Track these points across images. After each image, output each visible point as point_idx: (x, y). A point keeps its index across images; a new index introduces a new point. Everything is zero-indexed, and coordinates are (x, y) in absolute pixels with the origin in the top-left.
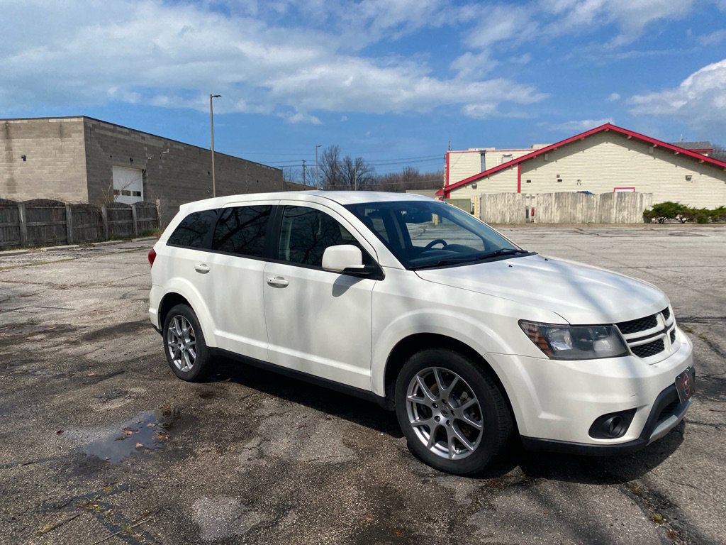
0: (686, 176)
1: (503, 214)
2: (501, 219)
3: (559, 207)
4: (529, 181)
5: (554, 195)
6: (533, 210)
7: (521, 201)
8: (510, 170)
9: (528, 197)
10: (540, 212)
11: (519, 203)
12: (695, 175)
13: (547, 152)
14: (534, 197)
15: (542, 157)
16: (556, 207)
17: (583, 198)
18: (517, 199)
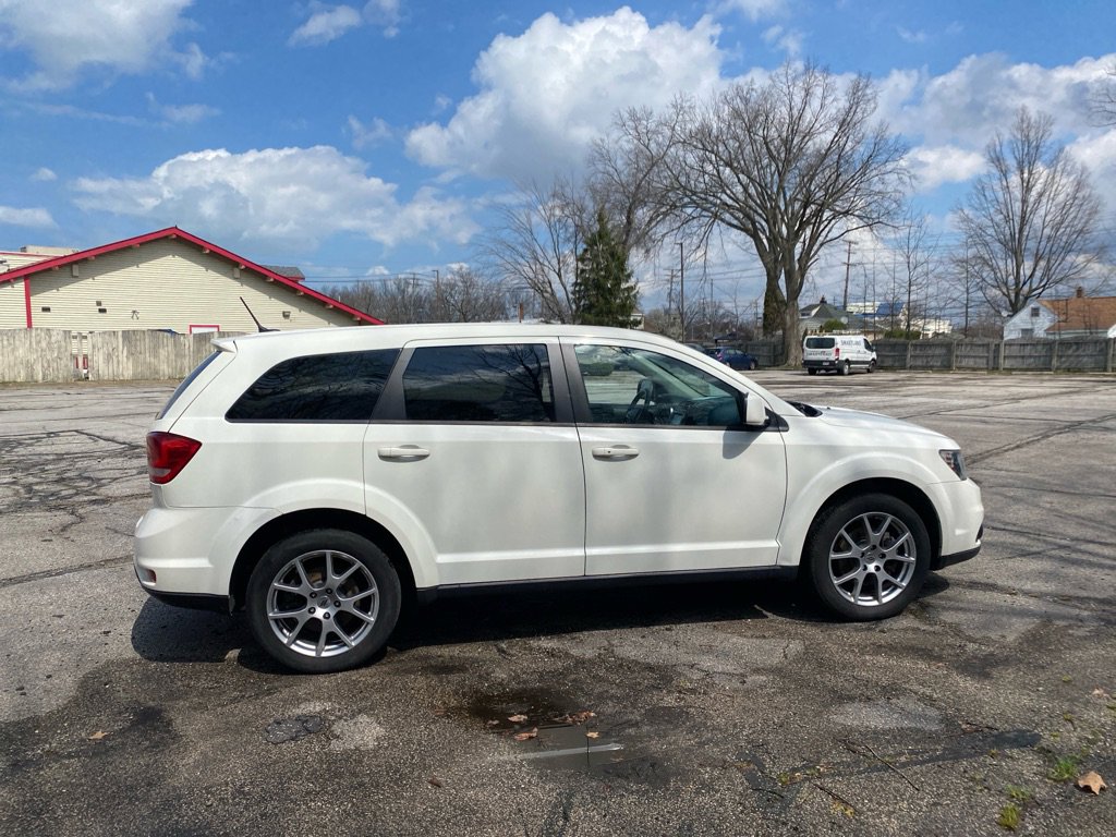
0: (284, 313)
1: (30, 367)
2: (27, 374)
3: (130, 354)
4: (46, 309)
5: (120, 334)
6: (85, 357)
7: (63, 343)
8: (9, 288)
9: (75, 337)
10: (99, 361)
11: (59, 348)
12: (294, 311)
13: (76, 262)
14: (85, 337)
15: (68, 269)
16: (125, 354)
17: (168, 340)
18: (53, 339)
